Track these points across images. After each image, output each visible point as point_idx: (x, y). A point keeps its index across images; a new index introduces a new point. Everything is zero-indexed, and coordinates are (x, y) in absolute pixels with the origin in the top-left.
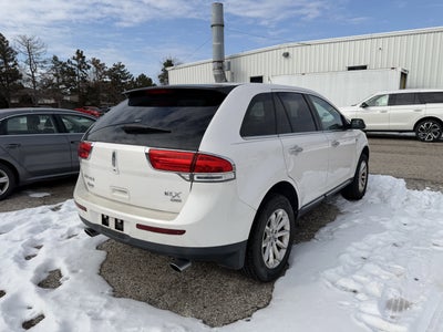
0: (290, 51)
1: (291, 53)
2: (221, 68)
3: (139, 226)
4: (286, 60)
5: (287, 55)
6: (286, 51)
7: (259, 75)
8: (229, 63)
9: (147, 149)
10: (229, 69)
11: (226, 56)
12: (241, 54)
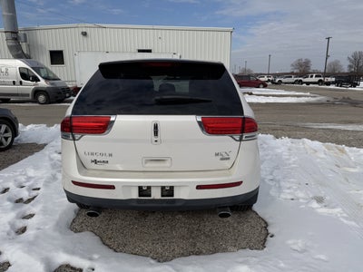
0: (88, 31)
1: (88, 33)
2: (16, 39)
3: (199, 187)
4: (85, 38)
5: (85, 34)
6: (84, 30)
7: (59, 49)
8: (25, 35)
9: (199, 119)
10: (26, 41)
11: (20, 28)
12: (36, 27)
